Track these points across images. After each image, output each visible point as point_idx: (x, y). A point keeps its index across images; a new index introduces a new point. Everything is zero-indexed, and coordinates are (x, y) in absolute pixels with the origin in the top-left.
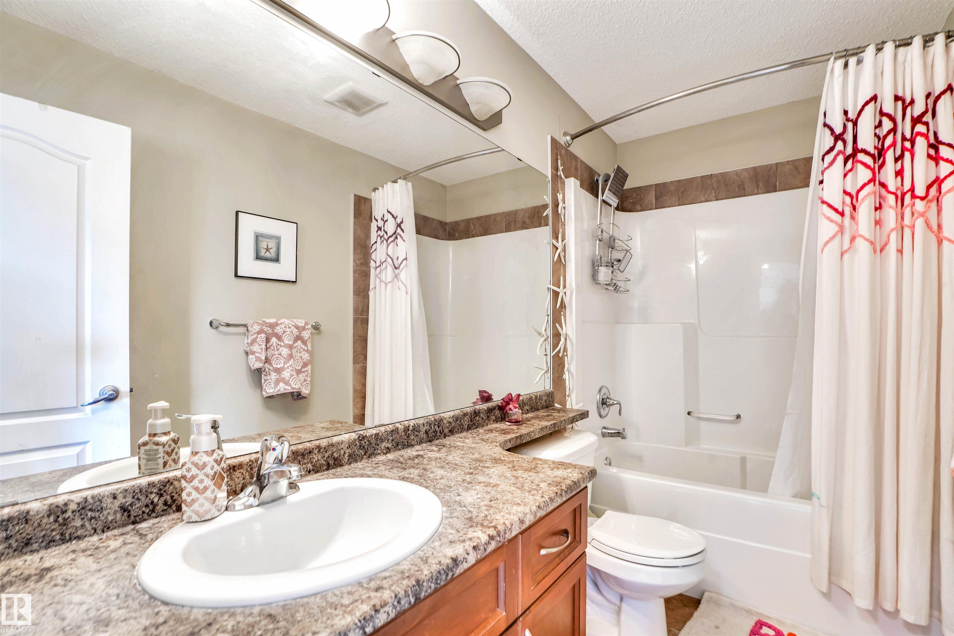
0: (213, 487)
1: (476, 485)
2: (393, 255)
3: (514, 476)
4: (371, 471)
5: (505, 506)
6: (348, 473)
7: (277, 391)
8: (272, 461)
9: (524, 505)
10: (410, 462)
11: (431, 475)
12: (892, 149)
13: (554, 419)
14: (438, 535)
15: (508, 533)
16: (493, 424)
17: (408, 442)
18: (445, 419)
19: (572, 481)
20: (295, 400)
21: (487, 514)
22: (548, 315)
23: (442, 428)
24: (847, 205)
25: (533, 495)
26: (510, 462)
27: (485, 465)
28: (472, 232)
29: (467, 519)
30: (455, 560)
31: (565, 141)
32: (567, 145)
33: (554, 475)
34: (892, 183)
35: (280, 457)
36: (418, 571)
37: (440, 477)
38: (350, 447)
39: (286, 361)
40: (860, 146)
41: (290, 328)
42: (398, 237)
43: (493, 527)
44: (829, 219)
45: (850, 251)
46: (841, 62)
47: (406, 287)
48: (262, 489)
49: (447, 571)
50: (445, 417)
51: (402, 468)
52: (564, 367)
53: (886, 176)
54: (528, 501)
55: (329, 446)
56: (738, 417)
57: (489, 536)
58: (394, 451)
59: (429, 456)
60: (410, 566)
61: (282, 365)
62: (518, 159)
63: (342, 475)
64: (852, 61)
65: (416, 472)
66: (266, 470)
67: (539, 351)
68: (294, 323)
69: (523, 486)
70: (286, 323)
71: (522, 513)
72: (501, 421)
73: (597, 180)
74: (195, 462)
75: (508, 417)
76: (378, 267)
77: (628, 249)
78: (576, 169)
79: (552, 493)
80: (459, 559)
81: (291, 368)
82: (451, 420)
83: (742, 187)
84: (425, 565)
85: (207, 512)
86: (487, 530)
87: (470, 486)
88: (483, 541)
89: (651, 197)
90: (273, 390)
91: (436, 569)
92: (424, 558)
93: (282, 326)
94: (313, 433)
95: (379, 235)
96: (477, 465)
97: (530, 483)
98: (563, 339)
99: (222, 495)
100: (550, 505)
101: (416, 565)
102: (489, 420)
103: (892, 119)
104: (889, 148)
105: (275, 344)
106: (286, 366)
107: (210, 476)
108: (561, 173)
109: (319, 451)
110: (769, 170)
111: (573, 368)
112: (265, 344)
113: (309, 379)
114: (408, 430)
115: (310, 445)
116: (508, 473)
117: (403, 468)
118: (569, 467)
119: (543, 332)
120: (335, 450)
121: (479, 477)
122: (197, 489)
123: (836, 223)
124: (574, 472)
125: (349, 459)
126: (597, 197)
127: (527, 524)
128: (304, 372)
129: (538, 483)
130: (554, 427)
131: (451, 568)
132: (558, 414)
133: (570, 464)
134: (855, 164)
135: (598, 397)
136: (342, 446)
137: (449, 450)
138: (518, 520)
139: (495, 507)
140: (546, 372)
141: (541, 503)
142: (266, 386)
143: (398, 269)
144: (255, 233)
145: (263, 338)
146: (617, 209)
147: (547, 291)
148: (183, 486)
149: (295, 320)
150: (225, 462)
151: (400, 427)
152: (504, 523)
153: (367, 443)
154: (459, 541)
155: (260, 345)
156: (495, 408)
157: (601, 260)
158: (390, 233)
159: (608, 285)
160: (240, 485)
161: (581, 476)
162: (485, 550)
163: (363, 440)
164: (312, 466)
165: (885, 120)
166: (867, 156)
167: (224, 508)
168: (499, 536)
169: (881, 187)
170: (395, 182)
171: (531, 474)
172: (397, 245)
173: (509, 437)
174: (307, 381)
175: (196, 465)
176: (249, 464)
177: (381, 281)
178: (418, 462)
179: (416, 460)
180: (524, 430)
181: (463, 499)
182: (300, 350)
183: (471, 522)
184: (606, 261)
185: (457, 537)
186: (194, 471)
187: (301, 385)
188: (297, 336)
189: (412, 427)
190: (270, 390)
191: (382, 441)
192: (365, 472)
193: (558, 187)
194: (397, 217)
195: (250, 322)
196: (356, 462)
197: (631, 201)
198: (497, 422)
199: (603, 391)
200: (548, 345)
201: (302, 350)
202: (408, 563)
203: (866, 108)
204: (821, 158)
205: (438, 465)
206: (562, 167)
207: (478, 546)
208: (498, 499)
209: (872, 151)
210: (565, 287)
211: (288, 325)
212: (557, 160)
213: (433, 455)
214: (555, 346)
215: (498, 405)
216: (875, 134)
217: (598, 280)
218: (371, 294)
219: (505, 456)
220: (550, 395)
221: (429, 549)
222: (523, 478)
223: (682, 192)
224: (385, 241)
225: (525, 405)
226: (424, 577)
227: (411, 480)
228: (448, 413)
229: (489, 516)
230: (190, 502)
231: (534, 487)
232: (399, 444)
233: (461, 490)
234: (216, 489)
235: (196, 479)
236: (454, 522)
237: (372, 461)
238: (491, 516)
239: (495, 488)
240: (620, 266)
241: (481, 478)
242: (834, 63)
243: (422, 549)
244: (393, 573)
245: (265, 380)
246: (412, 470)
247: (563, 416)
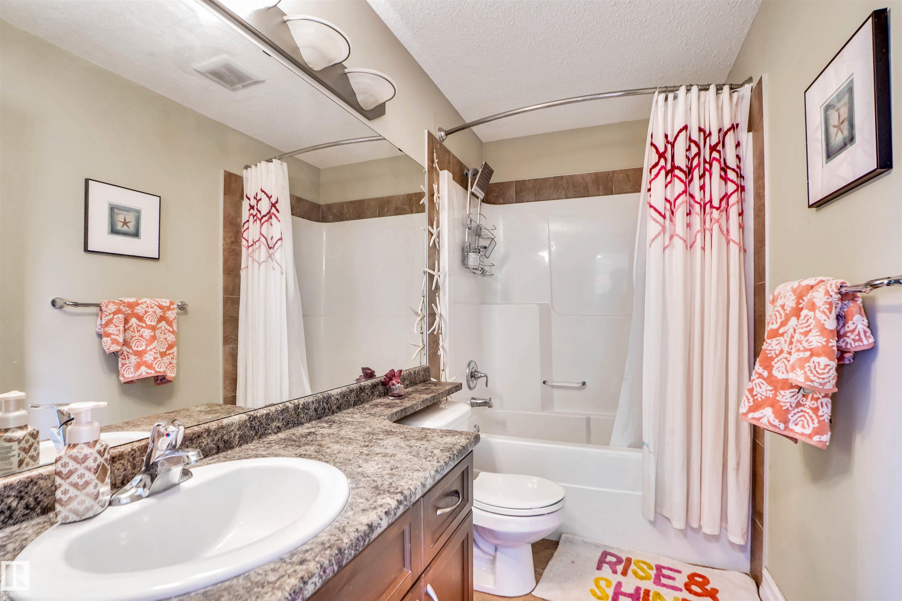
0: (96, 481)
1: (374, 456)
2: (267, 234)
3: (408, 446)
4: (264, 451)
5: (407, 473)
6: (240, 454)
7: (138, 376)
8: (165, 447)
9: (424, 471)
10: (303, 440)
11: (328, 451)
12: (698, 168)
13: (432, 392)
14: (349, 505)
15: (413, 497)
16: (376, 399)
17: (298, 421)
18: (333, 396)
19: (462, 446)
20: (158, 384)
21: (391, 482)
22: (424, 296)
23: (331, 405)
24: (668, 210)
25: (429, 461)
26: (401, 433)
27: (378, 437)
28: (345, 215)
29: (374, 488)
30: (370, 526)
31: (440, 135)
32: (442, 140)
33: (444, 442)
34: (698, 195)
35: (174, 443)
36: (338, 540)
37: (338, 451)
38: (240, 428)
39: (148, 343)
40: (677, 164)
41: (152, 308)
42: (273, 216)
43: (400, 492)
44: (655, 220)
45: (669, 247)
46: (663, 96)
47: (281, 267)
48: (153, 478)
49: (365, 537)
50: (333, 394)
51: (296, 446)
52: (438, 344)
53: (694, 189)
54: (426, 466)
55: (219, 428)
56: (584, 384)
57: (397, 500)
58: (285, 430)
59: (321, 432)
60: (328, 537)
61: (143, 348)
62: (399, 149)
63: (234, 457)
64: (671, 96)
65: (312, 448)
66: (158, 457)
67: (416, 330)
68: (158, 302)
69: (418, 454)
70: (148, 302)
71: (423, 478)
72: (384, 396)
73: (467, 174)
74: (74, 455)
75: (391, 392)
76: (251, 246)
77: (493, 237)
78: (449, 162)
79: (446, 458)
80: (374, 525)
81: (154, 351)
82: (338, 397)
83: (586, 189)
84: (343, 534)
85: (88, 510)
86: (395, 496)
87: (368, 457)
88: (393, 507)
89: (512, 192)
90: (133, 375)
91: (355, 536)
92: (341, 528)
93: (144, 306)
94: (190, 417)
95: (252, 214)
96: (371, 437)
97: (424, 450)
98: (437, 318)
99: (105, 488)
100: (445, 469)
101: (335, 535)
102: (373, 396)
103: (698, 146)
104: (696, 167)
105: (135, 325)
106: (148, 348)
107: (92, 469)
108: (436, 165)
109: (208, 435)
110: (607, 176)
111: (446, 346)
112: (123, 325)
113: (175, 362)
114: (298, 408)
115: (199, 429)
116: (402, 443)
117: (298, 446)
118: (456, 434)
119: (419, 312)
120: (225, 432)
121: (375, 449)
122: (75, 485)
123: (660, 224)
124: (461, 438)
125: (239, 441)
126: (467, 190)
127: (428, 487)
128: (169, 354)
129: (432, 450)
130: (434, 399)
131: (368, 534)
132: (435, 388)
133: (456, 431)
134: (673, 178)
135: (467, 371)
136: (233, 428)
137: (340, 425)
138: (420, 484)
139: (397, 474)
140: (422, 349)
141: (438, 468)
142: (124, 370)
143: (272, 249)
144: (110, 204)
145: (120, 318)
146: (483, 201)
147: (423, 274)
148: (57, 484)
149: (158, 300)
150: (108, 452)
151: (291, 406)
152: (409, 488)
153: (258, 423)
154: (370, 508)
155: (116, 326)
156: (378, 384)
157: (470, 247)
158: (264, 212)
159: (476, 269)
160: (121, 478)
161: (468, 441)
162: (395, 514)
163: (253, 420)
164: (201, 450)
165: (693, 145)
166: (681, 172)
167: (107, 503)
168: (406, 500)
169: (690, 197)
170: (270, 161)
171: (423, 442)
172: (271, 225)
173: (395, 410)
174: (172, 363)
175: (75, 459)
176: (131, 454)
177: (254, 260)
178: (312, 439)
179: (309, 437)
180: (407, 403)
181: (365, 470)
182: (164, 331)
183: (377, 490)
184: (473, 248)
185: (368, 505)
186: (72, 465)
187: (167, 368)
188: (161, 316)
189: (302, 405)
190: (129, 375)
191: (273, 420)
192: (259, 452)
193: (433, 178)
194: (271, 196)
195: (104, 301)
196: (247, 443)
197: (495, 194)
198: (380, 397)
199: (472, 365)
200: (424, 324)
201: (166, 331)
202: (326, 534)
203: (680, 134)
204: (649, 170)
205: (333, 440)
206: (437, 160)
207: (389, 511)
208: (398, 468)
209: (685, 169)
210: (439, 271)
211: (150, 305)
212: (433, 153)
213: (326, 431)
214: (431, 324)
215: (381, 381)
216: (687, 155)
217: (468, 265)
218: (243, 273)
219: (395, 428)
220: (427, 370)
221: (344, 519)
222: (416, 447)
223: (538, 190)
224: (258, 220)
225: (405, 381)
226: (344, 545)
227: (310, 457)
228: (336, 390)
229: (393, 483)
230: (66, 501)
231: (429, 454)
232: (290, 423)
233: (361, 462)
234: (99, 483)
235: (75, 474)
236: (361, 492)
237: (264, 442)
238: (395, 483)
239: (393, 457)
240: (486, 252)
241: (377, 450)
242: (658, 95)
243: (336, 520)
244: (313, 546)
245: (123, 365)
246: (307, 447)
247: (440, 389)
